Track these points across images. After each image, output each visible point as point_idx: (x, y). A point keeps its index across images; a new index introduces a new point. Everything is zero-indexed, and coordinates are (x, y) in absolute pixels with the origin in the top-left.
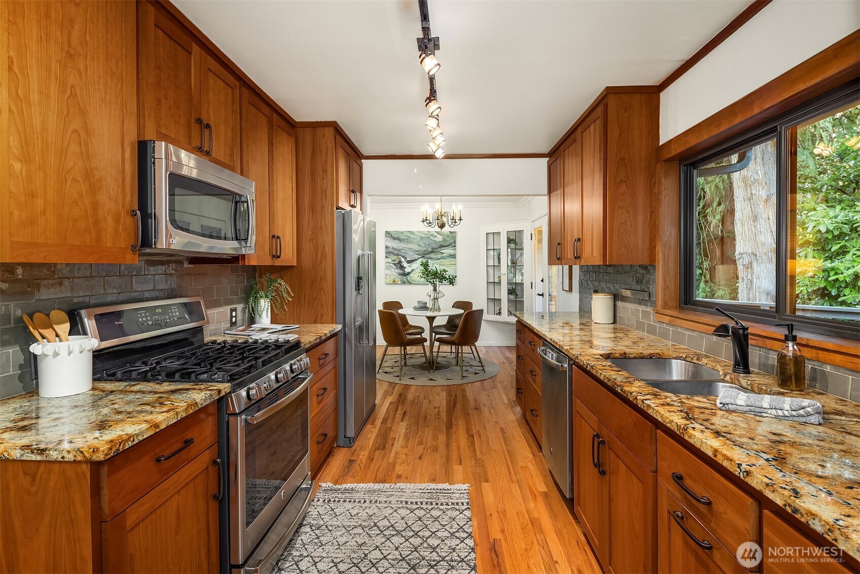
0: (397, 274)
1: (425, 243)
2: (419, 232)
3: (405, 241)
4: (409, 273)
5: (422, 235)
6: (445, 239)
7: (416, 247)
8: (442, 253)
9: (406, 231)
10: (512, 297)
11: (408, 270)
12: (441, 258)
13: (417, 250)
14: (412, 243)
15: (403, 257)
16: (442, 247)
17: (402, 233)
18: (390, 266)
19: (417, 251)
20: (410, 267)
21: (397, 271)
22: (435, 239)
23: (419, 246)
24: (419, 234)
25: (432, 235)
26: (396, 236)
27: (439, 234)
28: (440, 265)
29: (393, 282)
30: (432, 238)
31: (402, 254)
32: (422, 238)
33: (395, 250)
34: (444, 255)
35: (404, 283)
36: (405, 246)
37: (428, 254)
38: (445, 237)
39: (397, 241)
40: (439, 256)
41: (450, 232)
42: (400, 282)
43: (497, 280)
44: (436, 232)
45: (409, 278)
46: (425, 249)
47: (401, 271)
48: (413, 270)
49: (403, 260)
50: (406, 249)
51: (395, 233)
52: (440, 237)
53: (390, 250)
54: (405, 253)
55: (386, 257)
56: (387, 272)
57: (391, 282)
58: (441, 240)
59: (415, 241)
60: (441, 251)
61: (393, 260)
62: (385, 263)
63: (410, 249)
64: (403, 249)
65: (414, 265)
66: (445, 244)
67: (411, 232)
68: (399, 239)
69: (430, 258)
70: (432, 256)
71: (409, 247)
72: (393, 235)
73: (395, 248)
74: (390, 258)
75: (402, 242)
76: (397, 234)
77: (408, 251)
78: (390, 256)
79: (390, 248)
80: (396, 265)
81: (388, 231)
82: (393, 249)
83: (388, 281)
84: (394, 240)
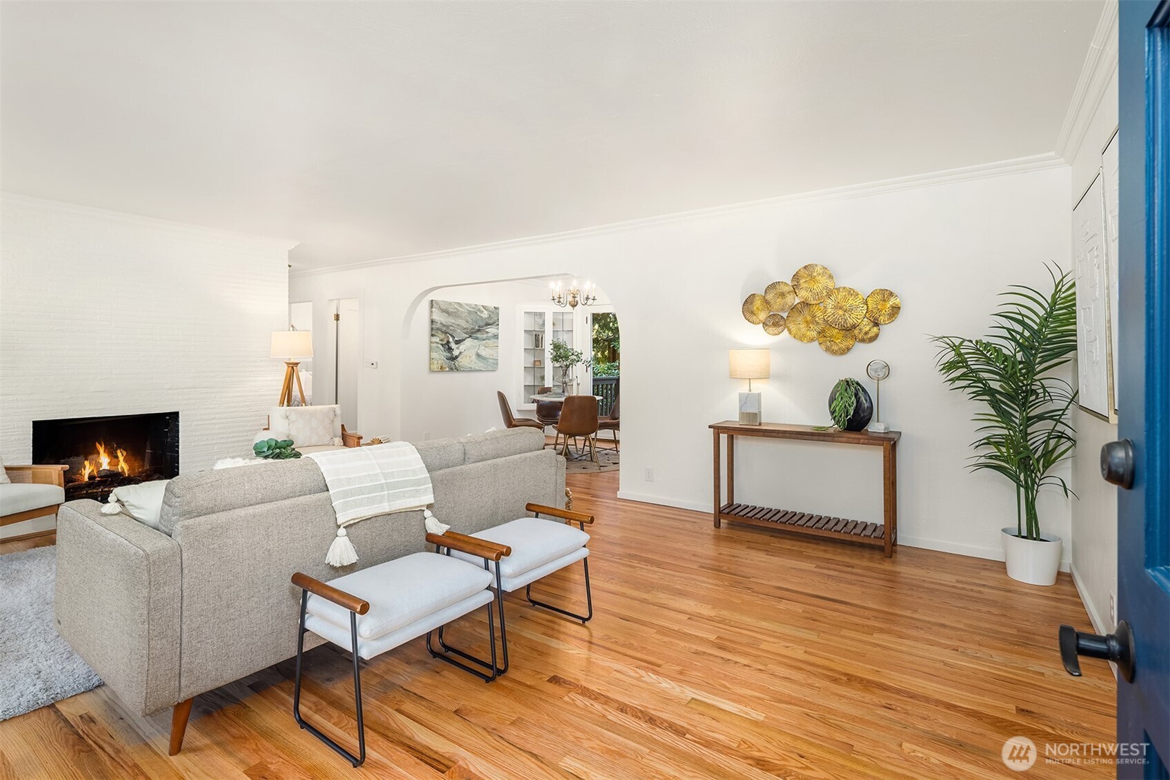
0: (445, 359)
1: (472, 319)
2: (467, 305)
3: (453, 315)
4: (457, 357)
5: (469, 309)
6: (489, 316)
7: (463, 324)
8: (487, 332)
9: (454, 303)
11: (456, 353)
12: (488, 338)
13: (465, 327)
14: (461, 318)
15: (451, 335)
16: (487, 324)
17: (451, 304)
18: (438, 347)
19: (465, 329)
20: (458, 348)
21: (445, 354)
22: (482, 315)
23: (467, 322)
24: (467, 308)
25: (479, 310)
26: (445, 308)
27: (485, 309)
28: (485, 347)
29: (441, 368)
30: (478, 313)
31: (451, 332)
32: (470, 312)
33: (444, 325)
34: (489, 335)
35: (451, 369)
36: (453, 321)
37: (475, 333)
38: (489, 312)
39: (445, 314)
40: (485, 336)
41: (494, 308)
42: (447, 369)
44: (483, 306)
45: (457, 364)
46: (472, 326)
47: (449, 355)
48: (460, 353)
49: (451, 340)
50: (454, 325)
51: (443, 303)
52: (485, 312)
53: (438, 326)
54: (454, 330)
55: (432, 335)
56: (434, 355)
57: (439, 369)
58: (486, 317)
59: (463, 315)
60: (487, 330)
61: (441, 340)
62: (431, 342)
63: (458, 325)
64: (451, 326)
65: (462, 347)
66: (490, 322)
67: (459, 304)
68: (448, 313)
69: (477, 338)
70: (479, 335)
71: (457, 323)
72: (441, 306)
73: (443, 323)
74: (438, 337)
75: (450, 316)
76: (446, 305)
77: (456, 328)
78: (438, 333)
79: (437, 323)
80: (444, 346)
81: (436, 301)
82: (440, 325)
83: (435, 367)
84: (443, 313)
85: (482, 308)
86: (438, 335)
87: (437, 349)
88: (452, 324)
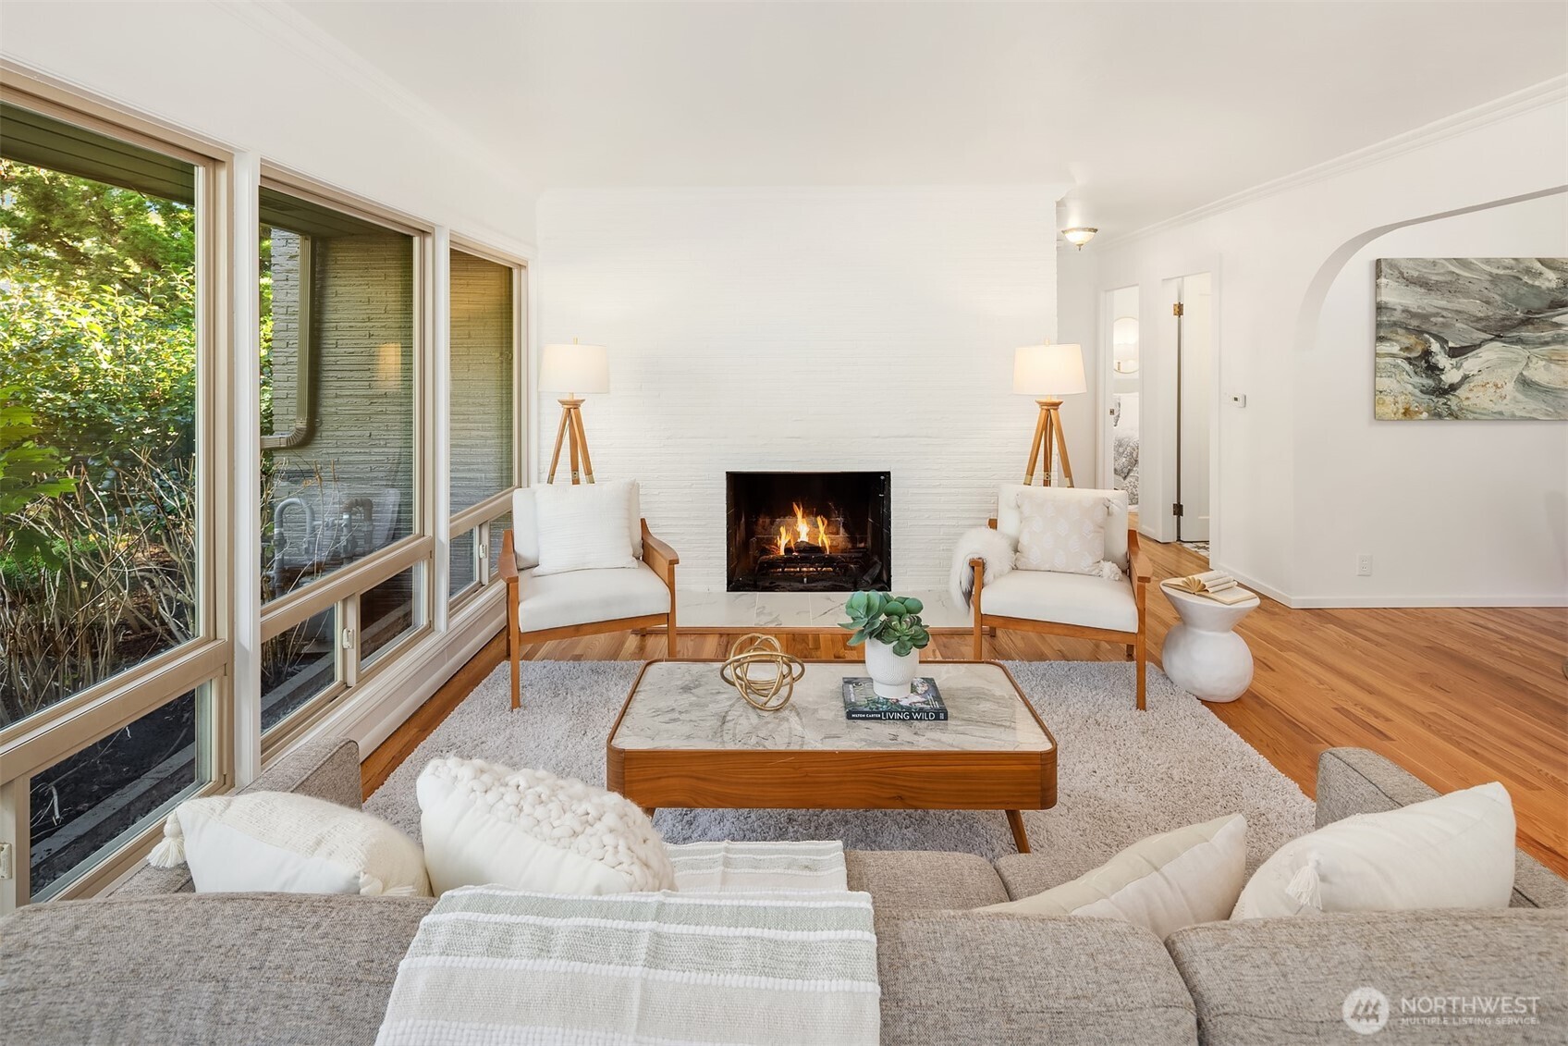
0: (1417, 392)
1: (1504, 295)
3: (1444, 290)
4: (1453, 388)
5: (1495, 271)
6: (1566, 283)
7: (1475, 307)
8: (1558, 325)
9: (1445, 259)
11: (1451, 377)
12: (1555, 340)
13: (1479, 314)
14: (1467, 294)
15: (1437, 337)
16: (1556, 305)
17: (1434, 263)
19: (1479, 319)
20: (1458, 367)
21: (1417, 380)
22: (1537, 283)
23: (1487, 302)
24: (1488, 268)
25: (1528, 271)
26: (1416, 274)
27: (1551, 268)
28: (1551, 360)
29: (1405, 414)
30: (1526, 279)
31: (1434, 330)
32: (1494, 279)
33: (1415, 315)
34: (1562, 331)
35: (1437, 416)
36: (1443, 303)
37: (1513, 327)
38: (1566, 276)
39: (1418, 289)
42: (1425, 415)
44: (1541, 260)
45: (1453, 403)
46: (1503, 312)
47: (1430, 382)
48: (1465, 378)
49: (1435, 347)
50: (1444, 313)
51: (1412, 264)
52: (1551, 275)
53: (1397, 316)
54: (1444, 325)
55: (1380, 339)
56: (1384, 383)
57: (1400, 416)
58: (1553, 285)
59: (1474, 287)
61: (1407, 349)
62: (1377, 355)
63: (1458, 312)
64: (1436, 315)
65: (1471, 364)
67: (1463, 263)
68: (1424, 284)
69: (1521, 341)
70: (1526, 333)
71: (1455, 308)
72: (1405, 271)
73: (1412, 310)
74: (1397, 341)
75: (1433, 293)
76: (1419, 268)
77: (1452, 318)
78: (1397, 334)
79: (1395, 310)
80: (1414, 362)
81: (1392, 259)
82: (1404, 315)
83: (1389, 411)
84: (1412, 286)
85: (1538, 265)
86: (1399, 338)
87: (1393, 370)
88: (1440, 311)
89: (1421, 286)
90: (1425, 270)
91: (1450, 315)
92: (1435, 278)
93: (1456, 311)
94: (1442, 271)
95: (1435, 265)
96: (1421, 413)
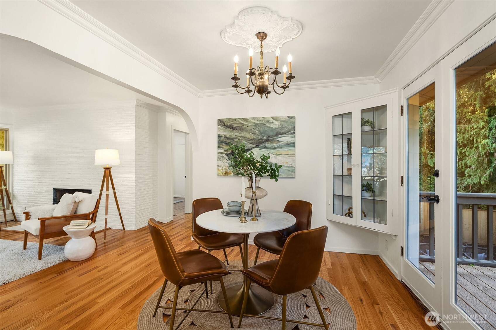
0: (230, 166)
1: (259, 131)
2: (253, 119)
3: (239, 129)
5: (256, 122)
6: (282, 126)
7: (249, 135)
8: (279, 141)
9: (239, 118)
10: (367, 195)
12: (278, 147)
13: (251, 138)
14: (246, 131)
16: (279, 134)
17: (235, 120)
18: (222, 157)
19: (251, 140)
21: (229, 162)
22: (271, 126)
23: (254, 134)
24: (254, 121)
25: (268, 122)
26: (229, 124)
27: (276, 120)
28: (277, 155)
29: (225, 173)
30: (267, 124)
31: (235, 144)
32: (256, 125)
33: (228, 139)
34: (281, 144)
36: (238, 134)
37: (263, 142)
38: (282, 123)
39: (229, 129)
40: (276, 145)
41: (288, 117)
42: (232, 174)
43: (346, 173)
44: (272, 118)
46: (259, 137)
50: (239, 138)
51: (227, 121)
52: (276, 123)
53: (223, 139)
55: (219, 147)
56: (220, 163)
57: (224, 174)
58: (277, 126)
59: (249, 128)
60: (278, 139)
61: (226, 151)
62: (218, 153)
63: (244, 137)
64: (236, 138)
66: (282, 131)
67: (245, 119)
69: (265, 148)
70: (268, 145)
71: (242, 136)
72: (225, 123)
73: (228, 137)
74: (223, 148)
75: (235, 130)
76: (230, 122)
77: (241, 139)
78: (223, 145)
79: (222, 137)
80: (228, 155)
81: (221, 119)
82: (225, 139)
83: (220, 172)
84: (227, 128)
85: (272, 119)
86: (223, 147)
87: (222, 158)
88: (237, 137)
89: (231, 128)
90: (232, 123)
91: (241, 138)
92: (235, 125)
93: (243, 137)
94: (238, 123)
95: (235, 121)
96: (231, 174)
